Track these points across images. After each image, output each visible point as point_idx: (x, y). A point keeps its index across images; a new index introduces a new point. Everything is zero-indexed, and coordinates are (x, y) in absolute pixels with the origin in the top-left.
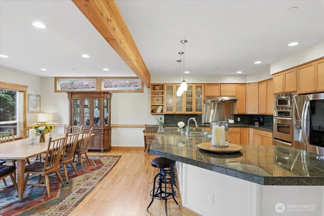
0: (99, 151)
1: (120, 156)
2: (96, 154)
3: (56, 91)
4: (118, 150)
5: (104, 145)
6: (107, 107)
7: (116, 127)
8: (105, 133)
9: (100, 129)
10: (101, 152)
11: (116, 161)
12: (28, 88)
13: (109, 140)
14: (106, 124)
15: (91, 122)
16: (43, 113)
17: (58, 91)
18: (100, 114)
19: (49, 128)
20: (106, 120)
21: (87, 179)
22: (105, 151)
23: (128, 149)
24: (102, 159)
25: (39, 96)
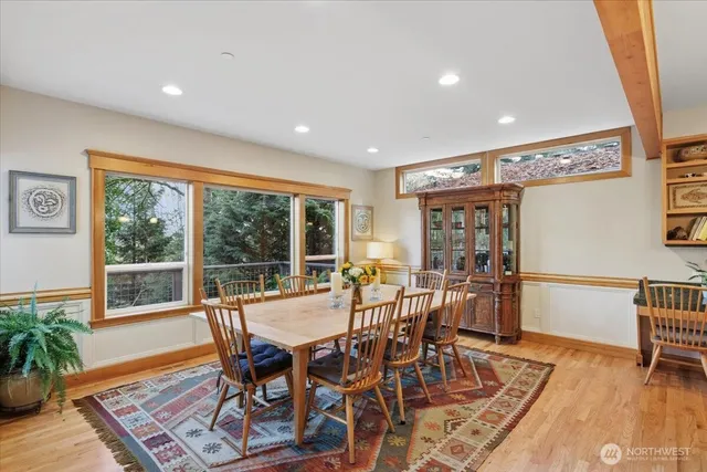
0: (489, 337)
1: (552, 366)
2: (480, 344)
3: (398, 196)
4: (542, 343)
5: (501, 322)
6: (508, 226)
7: (536, 278)
8: (505, 292)
9: (492, 281)
10: (494, 341)
11: (538, 382)
12: (352, 194)
13: (516, 314)
14: (507, 270)
15: (470, 263)
16: (376, 241)
17: (404, 196)
18: (492, 242)
19: (370, 272)
20: (506, 261)
21: (454, 428)
22: (504, 340)
23: (575, 347)
24: (496, 365)
25: (371, 208)
